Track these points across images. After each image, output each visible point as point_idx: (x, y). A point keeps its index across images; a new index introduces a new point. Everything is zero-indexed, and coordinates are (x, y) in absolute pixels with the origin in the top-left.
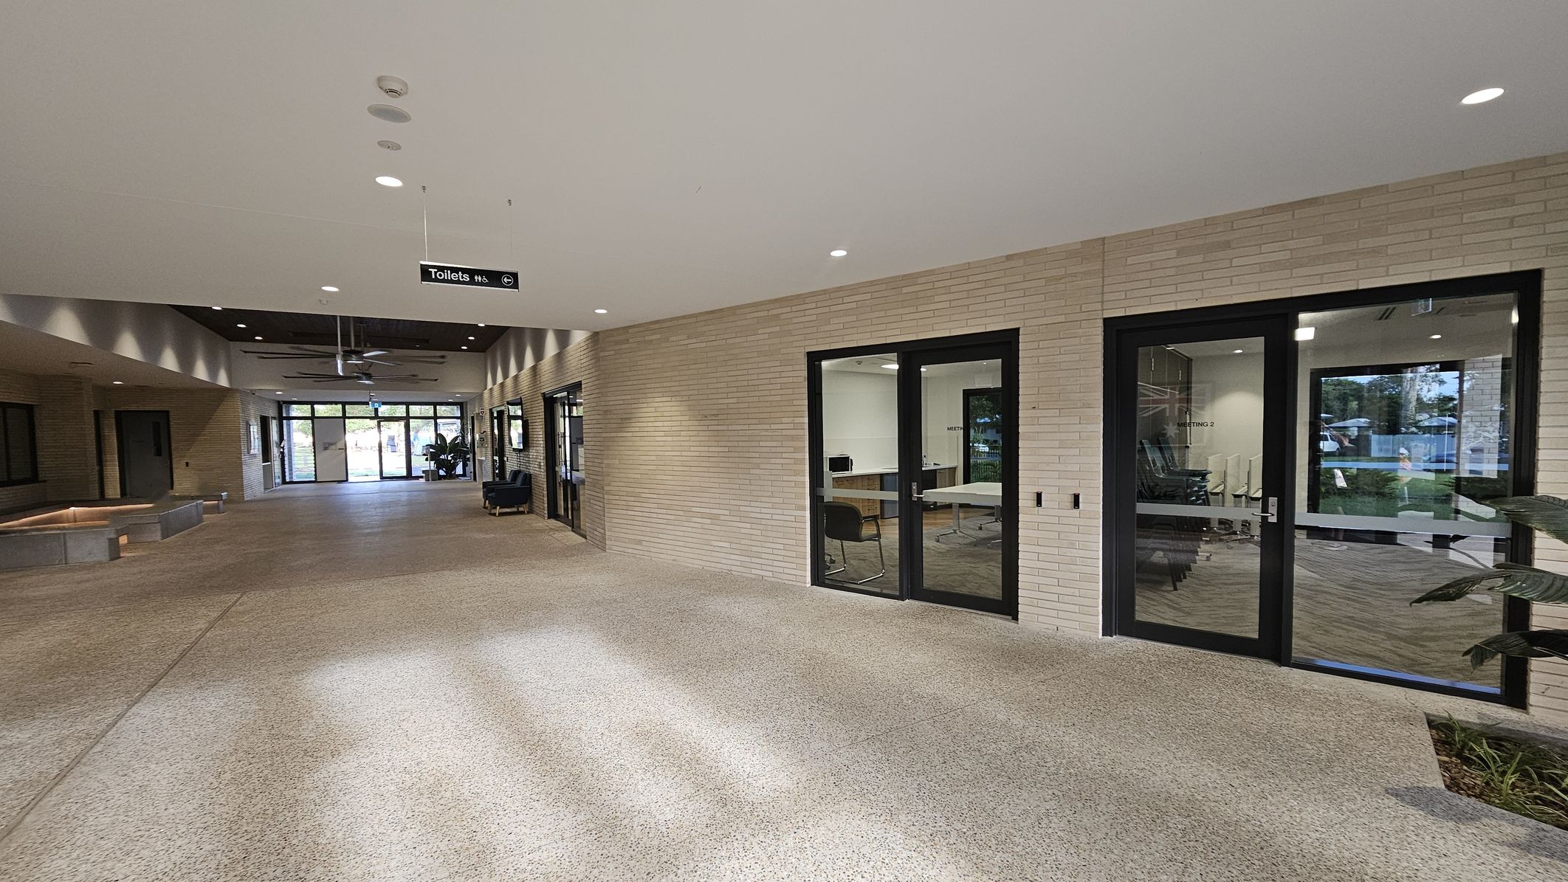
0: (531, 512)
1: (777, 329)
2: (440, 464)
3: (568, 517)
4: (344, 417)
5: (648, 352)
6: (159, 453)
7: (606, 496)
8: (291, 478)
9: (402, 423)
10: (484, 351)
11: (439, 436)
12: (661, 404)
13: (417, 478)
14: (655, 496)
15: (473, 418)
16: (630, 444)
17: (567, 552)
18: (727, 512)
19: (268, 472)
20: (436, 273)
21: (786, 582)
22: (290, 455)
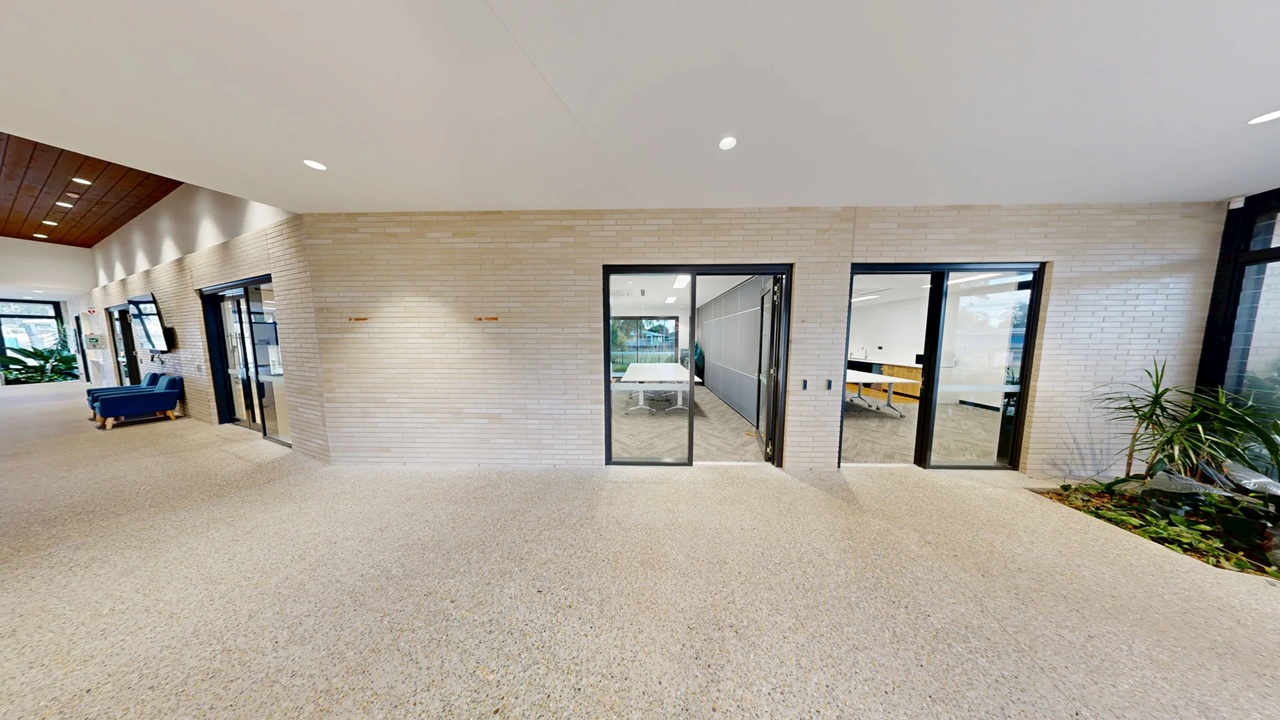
0: (184, 417)
1: (572, 240)
3: (255, 421)
5: (389, 246)
7: (326, 405)
15: (77, 318)
21: (582, 467)
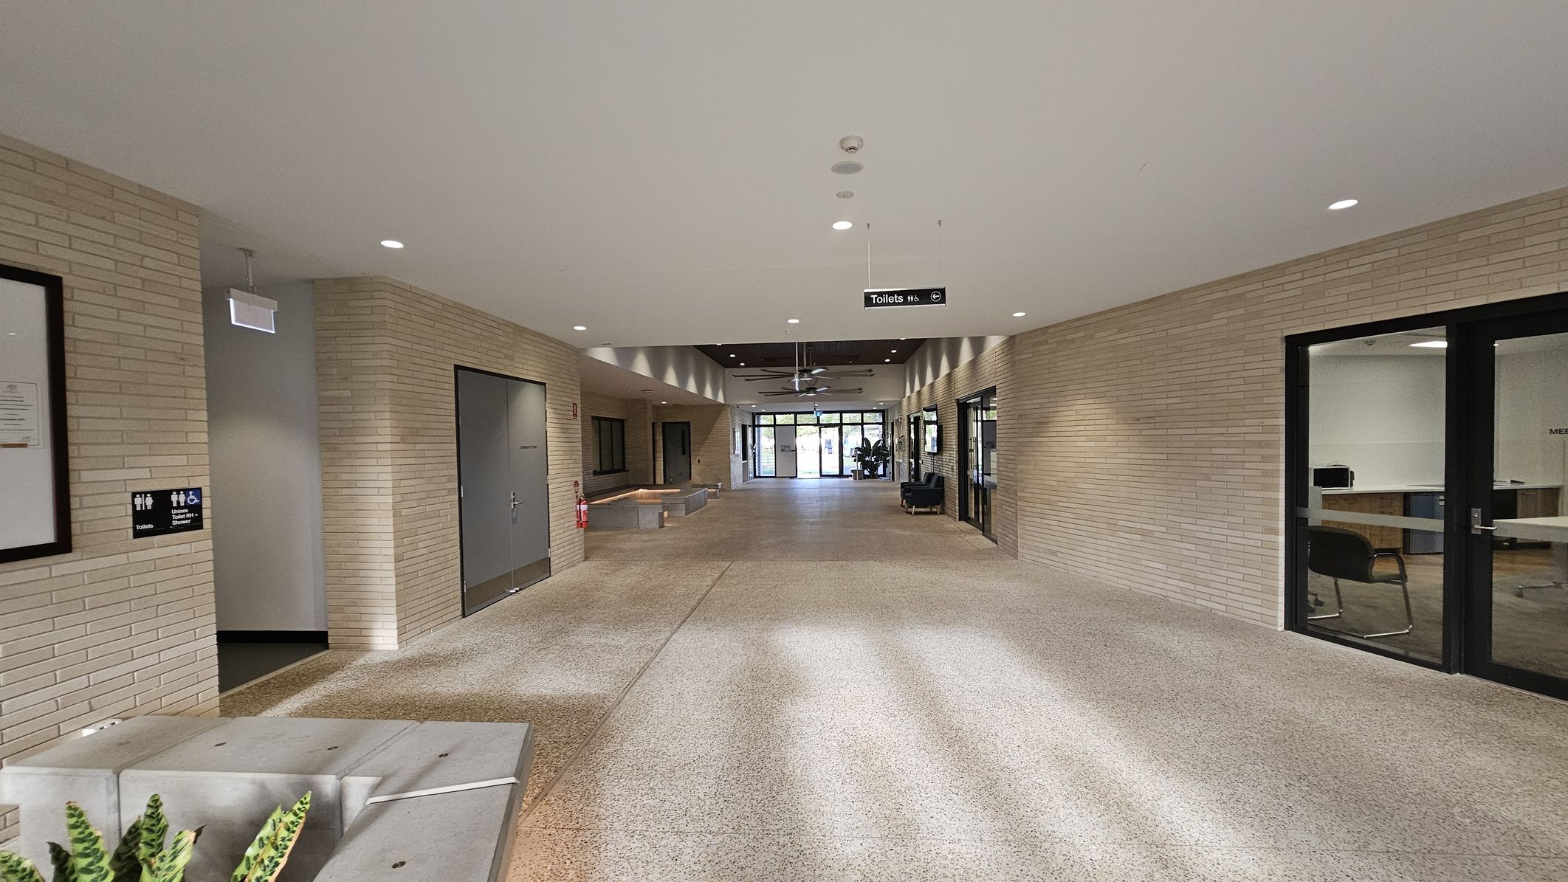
0: (943, 512)
2: (865, 465)
3: (978, 520)
4: (796, 424)
5: (1069, 352)
6: (684, 453)
7: (1019, 503)
8: (759, 473)
9: (837, 429)
10: (903, 362)
11: (865, 440)
12: (1083, 407)
13: (847, 476)
14: (1074, 505)
15: (893, 423)
16: (1047, 449)
17: (978, 555)
18: (1164, 529)
19: (745, 466)
20: (876, 298)
21: (1246, 620)
22: (759, 455)
